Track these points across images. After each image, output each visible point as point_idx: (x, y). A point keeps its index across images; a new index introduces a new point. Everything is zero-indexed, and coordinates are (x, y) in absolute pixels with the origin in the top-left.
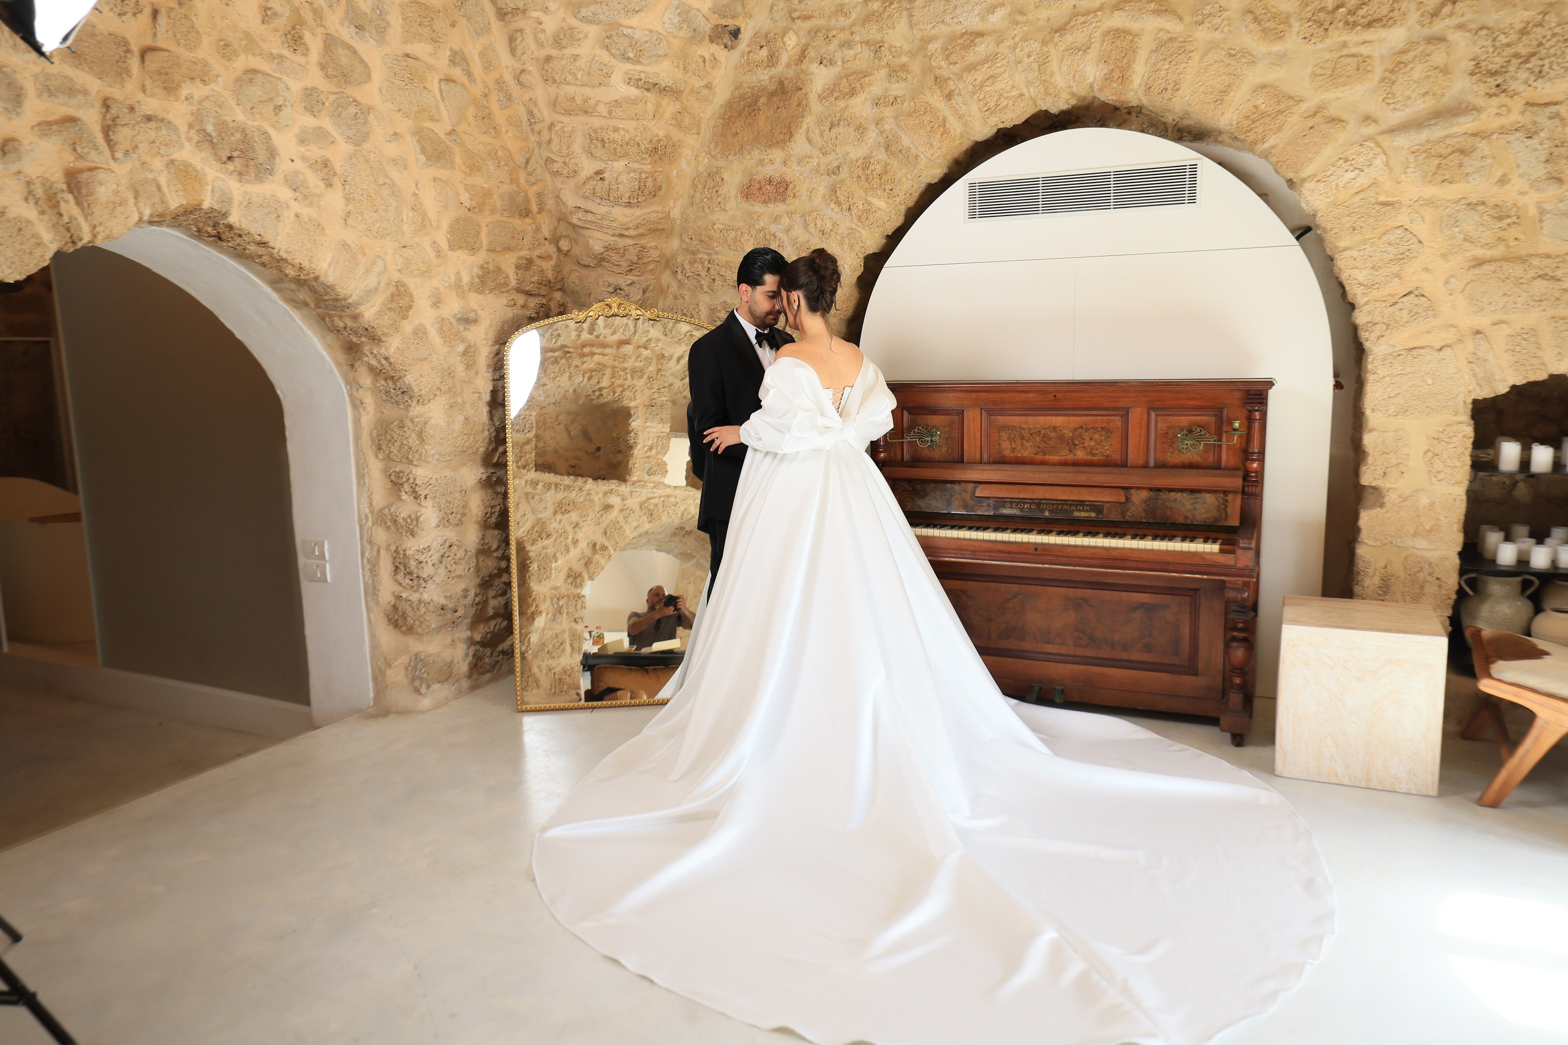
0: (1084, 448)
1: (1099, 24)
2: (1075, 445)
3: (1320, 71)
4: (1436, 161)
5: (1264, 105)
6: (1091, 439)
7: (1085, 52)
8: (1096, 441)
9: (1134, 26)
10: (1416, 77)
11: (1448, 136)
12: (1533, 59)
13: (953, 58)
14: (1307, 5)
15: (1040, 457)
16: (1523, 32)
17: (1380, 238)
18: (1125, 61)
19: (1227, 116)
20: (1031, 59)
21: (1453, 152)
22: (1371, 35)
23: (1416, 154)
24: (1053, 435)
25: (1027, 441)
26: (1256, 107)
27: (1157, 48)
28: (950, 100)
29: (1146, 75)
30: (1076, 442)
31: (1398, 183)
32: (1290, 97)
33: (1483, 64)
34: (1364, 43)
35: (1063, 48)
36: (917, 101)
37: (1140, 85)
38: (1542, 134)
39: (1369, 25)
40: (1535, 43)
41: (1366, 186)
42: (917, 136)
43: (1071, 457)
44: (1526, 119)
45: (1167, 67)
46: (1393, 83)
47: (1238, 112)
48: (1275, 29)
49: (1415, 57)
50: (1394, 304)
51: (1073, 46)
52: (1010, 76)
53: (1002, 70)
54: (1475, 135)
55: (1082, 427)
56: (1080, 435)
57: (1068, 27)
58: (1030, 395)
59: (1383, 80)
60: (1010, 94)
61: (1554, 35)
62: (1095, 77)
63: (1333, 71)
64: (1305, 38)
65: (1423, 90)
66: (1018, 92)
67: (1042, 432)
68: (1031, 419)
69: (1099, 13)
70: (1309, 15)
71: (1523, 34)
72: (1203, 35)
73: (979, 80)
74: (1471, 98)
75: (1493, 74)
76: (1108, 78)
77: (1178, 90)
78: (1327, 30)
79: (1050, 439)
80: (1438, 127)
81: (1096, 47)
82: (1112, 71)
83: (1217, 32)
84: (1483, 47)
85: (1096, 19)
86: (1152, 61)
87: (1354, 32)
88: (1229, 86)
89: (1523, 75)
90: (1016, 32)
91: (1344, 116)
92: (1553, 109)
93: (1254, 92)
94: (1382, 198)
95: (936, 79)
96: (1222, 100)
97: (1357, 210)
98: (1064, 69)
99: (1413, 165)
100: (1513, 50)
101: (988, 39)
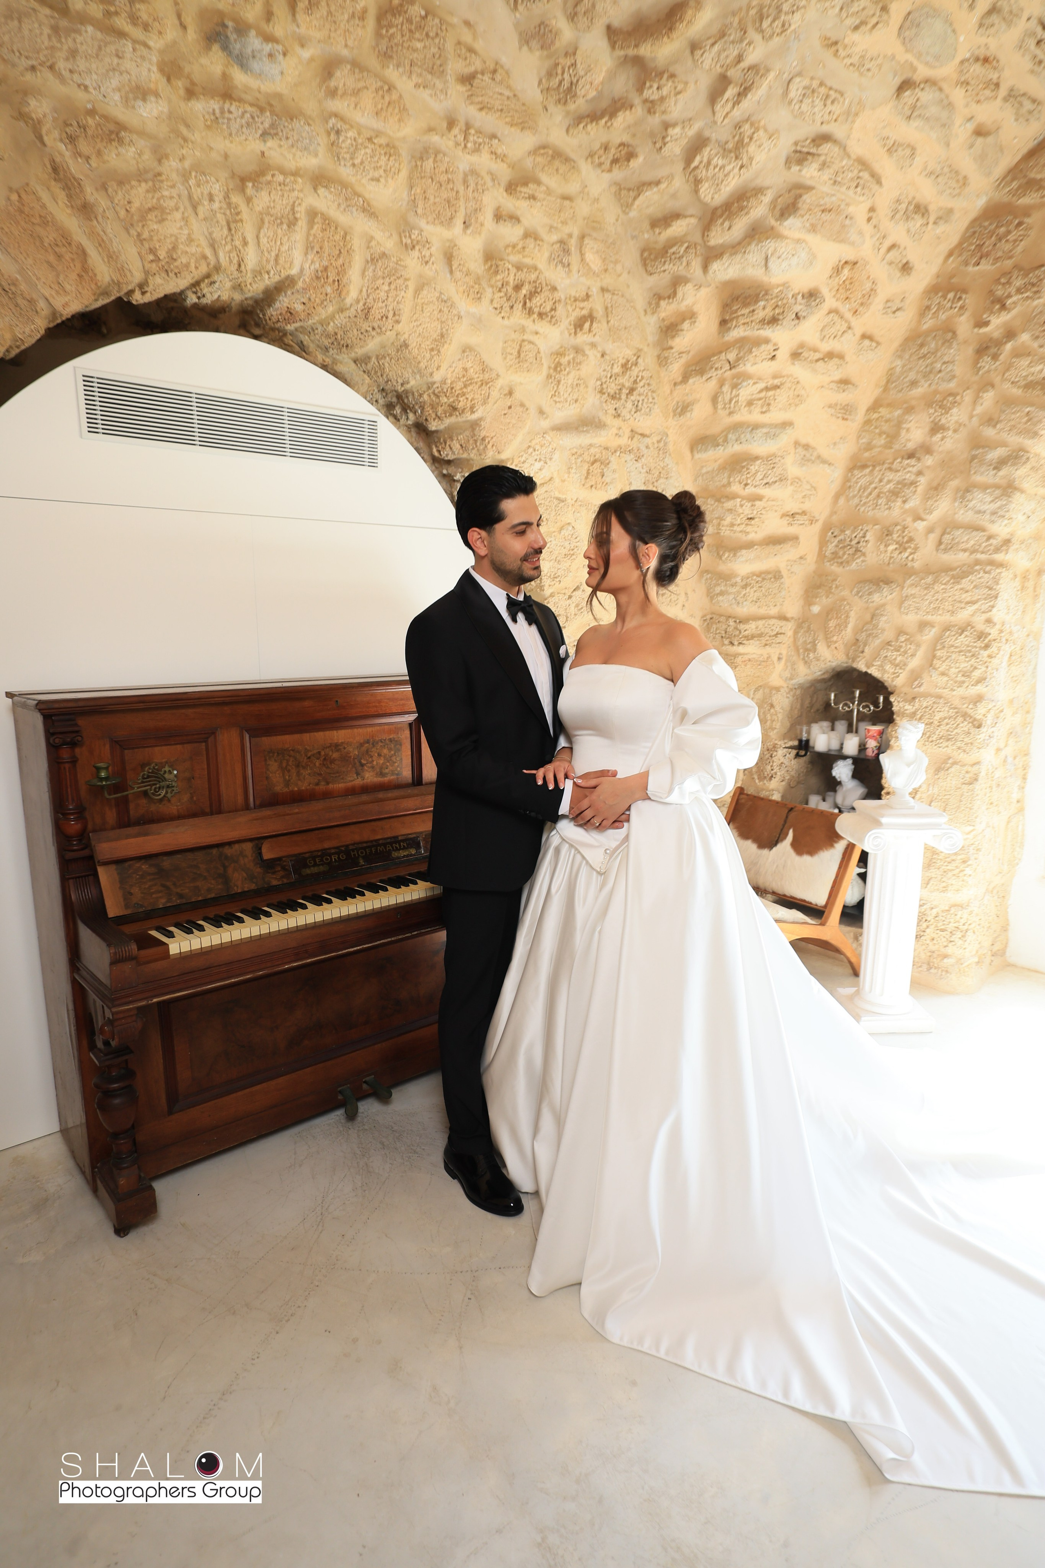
0: (373, 767)
1: (301, 195)
2: (362, 765)
3: (509, 350)
4: (586, 466)
5: (472, 370)
6: (379, 755)
7: (289, 227)
8: (385, 757)
9: (343, 219)
10: (570, 382)
11: (591, 445)
12: (635, 393)
13: (84, 146)
14: (496, 272)
15: (322, 787)
16: (626, 367)
17: (560, 532)
18: (340, 261)
19: (442, 371)
20: (216, 205)
21: (595, 461)
22: (543, 327)
23: (576, 456)
24: (335, 755)
25: (304, 768)
26: (466, 370)
27: (372, 260)
28: (91, 220)
29: (364, 290)
30: (363, 762)
31: (563, 481)
32: (491, 370)
33: (605, 386)
34: (537, 333)
35: (258, 209)
36: (24, 196)
37: (358, 301)
38: (643, 460)
39: (541, 315)
40: (632, 379)
41: (547, 479)
42: (30, 261)
43: (358, 782)
44: (634, 444)
45: (386, 288)
46: (559, 382)
47: (452, 369)
48: (473, 287)
49: (569, 362)
50: (570, 597)
51: (272, 211)
52: (185, 219)
53: (171, 204)
54: (606, 449)
55: (368, 742)
56: (367, 751)
57: (263, 179)
58: (307, 703)
59: (549, 376)
60: (188, 249)
61: (642, 378)
62: (302, 270)
63: (519, 352)
64: (496, 309)
65: (575, 397)
66: (199, 250)
67: (323, 753)
68: (306, 737)
69: (300, 180)
70: (499, 284)
71: (627, 369)
72: (412, 263)
73: (136, 204)
74: (601, 414)
75: (613, 397)
76: (320, 276)
77: (398, 322)
78: (512, 307)
79: (333, 761)
80: (589, 435)
81: (302, 224)
82: (326, 269)
83: (427, 267)
84: (604, 370)
85: (297, 187)
86: (369, 273)
87: (532, 318)
88: (442, 336)
89: (629, 405)
90: (184, 152)
91: (527, 404)
92: (647, 440)
93: (464, 352)
94: (557, 495)
95: (55, 169)
96: (439, 351)
97: (543, 502)
98: (263, 240)
99: (574, 466)
100: (621, 381)
101: (141, 143)
